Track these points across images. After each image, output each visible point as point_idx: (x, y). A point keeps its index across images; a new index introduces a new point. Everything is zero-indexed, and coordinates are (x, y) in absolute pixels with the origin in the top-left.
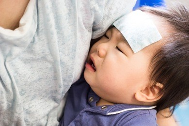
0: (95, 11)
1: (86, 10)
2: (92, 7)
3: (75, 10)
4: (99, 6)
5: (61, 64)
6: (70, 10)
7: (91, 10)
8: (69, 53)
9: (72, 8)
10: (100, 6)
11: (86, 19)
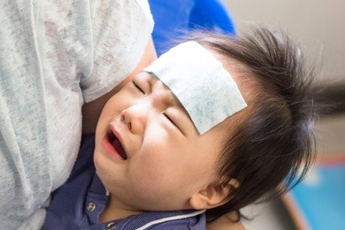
0: (76, 55)
1: (59, 55)
2: (69, 48)
3: (36, 58)
4: (83, 44)
5: (22, 156)
6: (27, 59)
7: (67, 53)
8: (34, 134)
9: (30, 55)
10: (85, 44)
11: (61, 70)
